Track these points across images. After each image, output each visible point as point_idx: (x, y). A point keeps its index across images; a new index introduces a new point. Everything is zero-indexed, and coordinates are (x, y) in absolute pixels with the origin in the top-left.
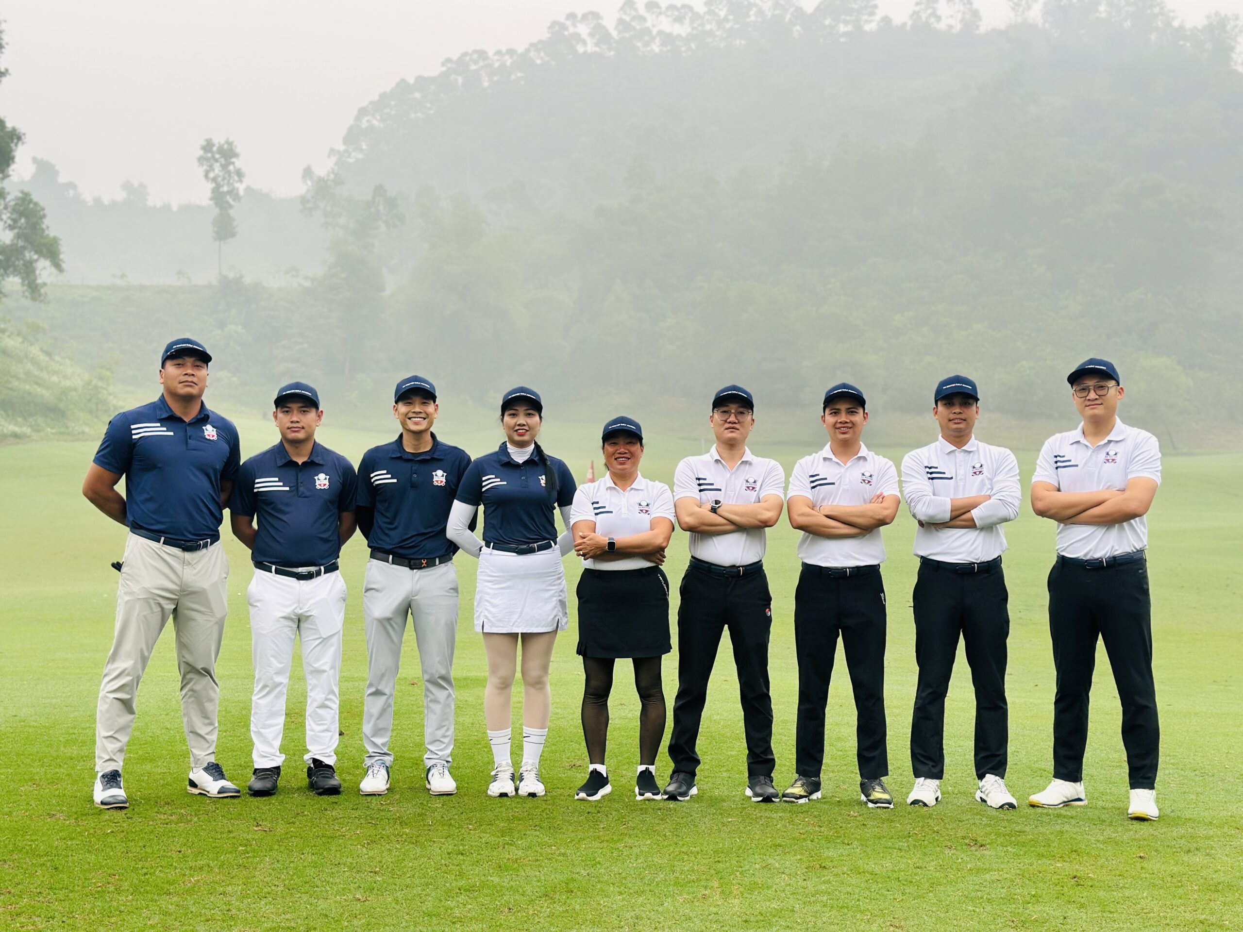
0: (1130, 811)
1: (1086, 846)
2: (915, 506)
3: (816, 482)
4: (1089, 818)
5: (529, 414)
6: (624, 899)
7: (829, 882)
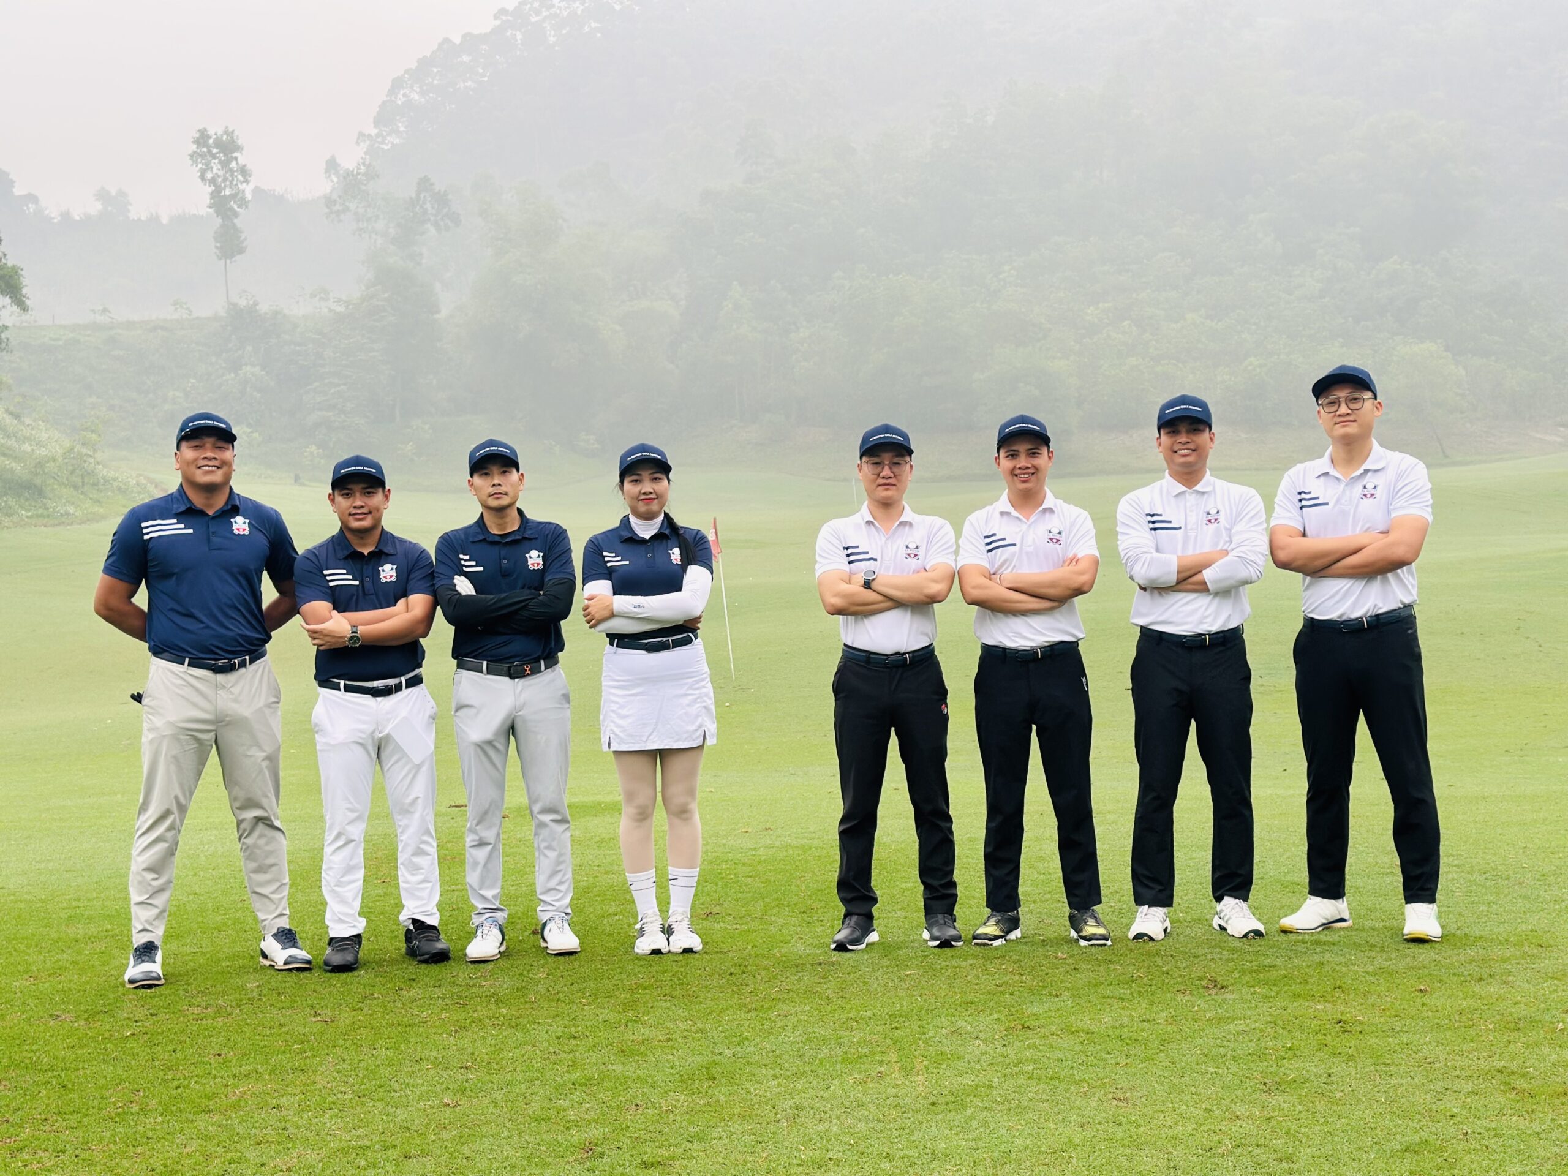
0: (1406, 931)
1: (1353, 980)
2: (1132, 567)
3: (993, 544)
4: (1355, 943)
5: (656, 479)
6: (779, 1085)
7: (1034, 1046)
